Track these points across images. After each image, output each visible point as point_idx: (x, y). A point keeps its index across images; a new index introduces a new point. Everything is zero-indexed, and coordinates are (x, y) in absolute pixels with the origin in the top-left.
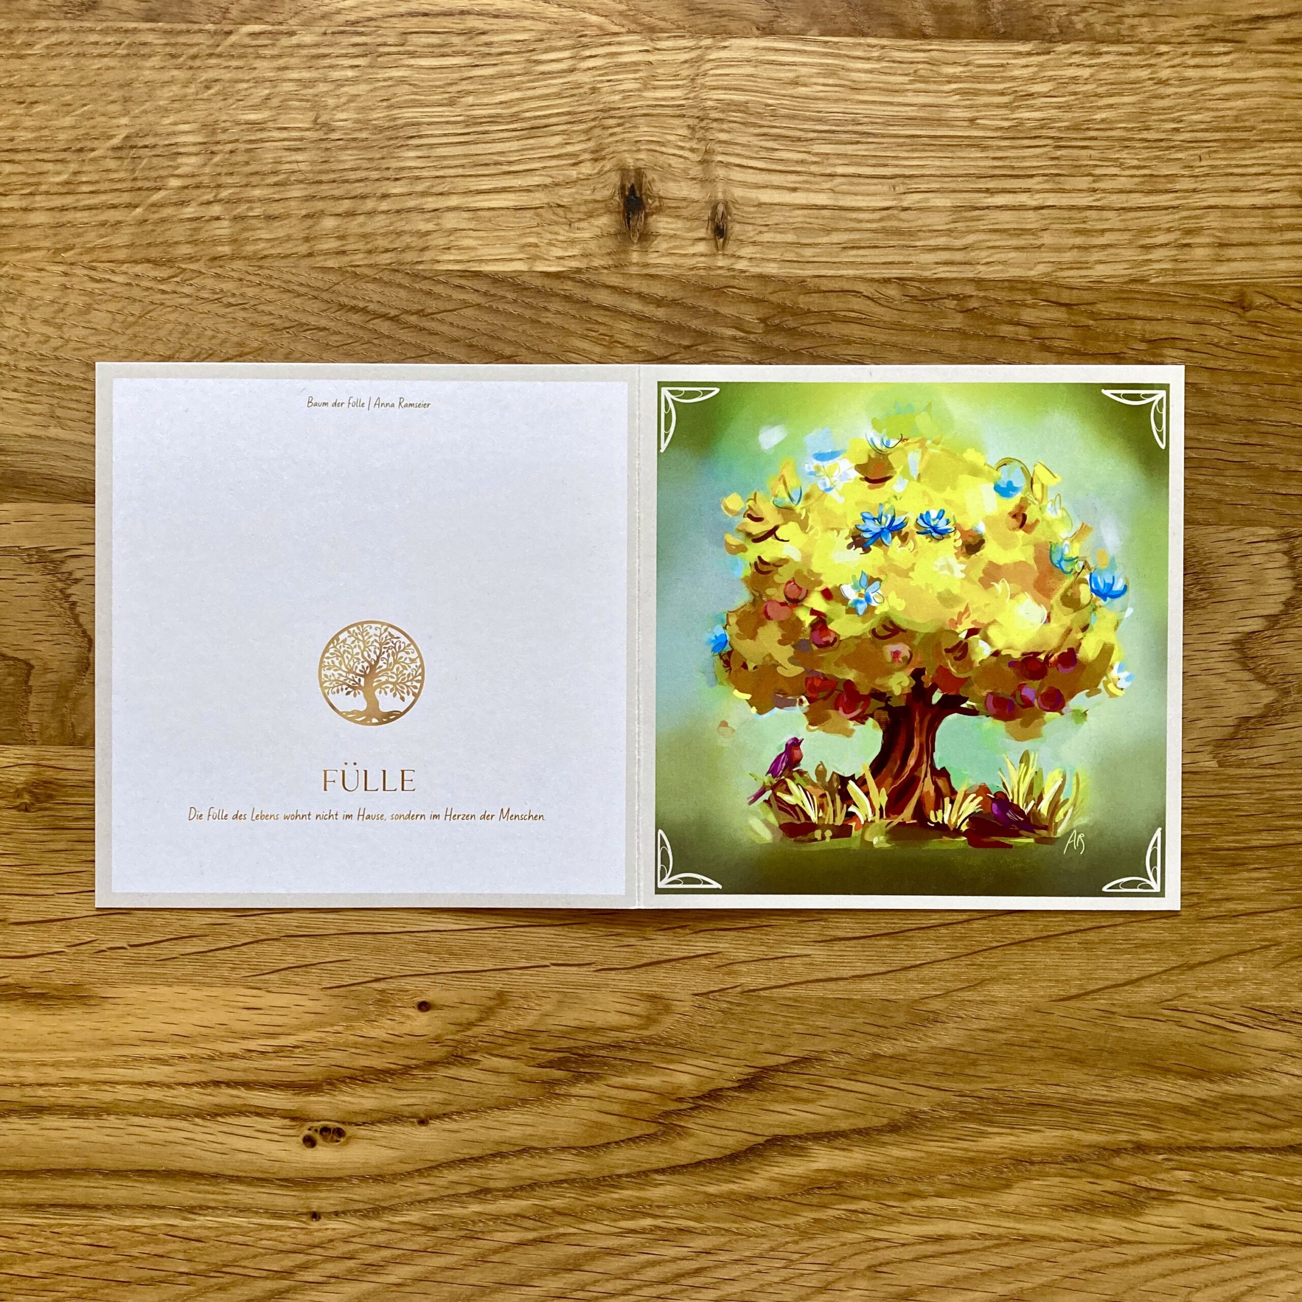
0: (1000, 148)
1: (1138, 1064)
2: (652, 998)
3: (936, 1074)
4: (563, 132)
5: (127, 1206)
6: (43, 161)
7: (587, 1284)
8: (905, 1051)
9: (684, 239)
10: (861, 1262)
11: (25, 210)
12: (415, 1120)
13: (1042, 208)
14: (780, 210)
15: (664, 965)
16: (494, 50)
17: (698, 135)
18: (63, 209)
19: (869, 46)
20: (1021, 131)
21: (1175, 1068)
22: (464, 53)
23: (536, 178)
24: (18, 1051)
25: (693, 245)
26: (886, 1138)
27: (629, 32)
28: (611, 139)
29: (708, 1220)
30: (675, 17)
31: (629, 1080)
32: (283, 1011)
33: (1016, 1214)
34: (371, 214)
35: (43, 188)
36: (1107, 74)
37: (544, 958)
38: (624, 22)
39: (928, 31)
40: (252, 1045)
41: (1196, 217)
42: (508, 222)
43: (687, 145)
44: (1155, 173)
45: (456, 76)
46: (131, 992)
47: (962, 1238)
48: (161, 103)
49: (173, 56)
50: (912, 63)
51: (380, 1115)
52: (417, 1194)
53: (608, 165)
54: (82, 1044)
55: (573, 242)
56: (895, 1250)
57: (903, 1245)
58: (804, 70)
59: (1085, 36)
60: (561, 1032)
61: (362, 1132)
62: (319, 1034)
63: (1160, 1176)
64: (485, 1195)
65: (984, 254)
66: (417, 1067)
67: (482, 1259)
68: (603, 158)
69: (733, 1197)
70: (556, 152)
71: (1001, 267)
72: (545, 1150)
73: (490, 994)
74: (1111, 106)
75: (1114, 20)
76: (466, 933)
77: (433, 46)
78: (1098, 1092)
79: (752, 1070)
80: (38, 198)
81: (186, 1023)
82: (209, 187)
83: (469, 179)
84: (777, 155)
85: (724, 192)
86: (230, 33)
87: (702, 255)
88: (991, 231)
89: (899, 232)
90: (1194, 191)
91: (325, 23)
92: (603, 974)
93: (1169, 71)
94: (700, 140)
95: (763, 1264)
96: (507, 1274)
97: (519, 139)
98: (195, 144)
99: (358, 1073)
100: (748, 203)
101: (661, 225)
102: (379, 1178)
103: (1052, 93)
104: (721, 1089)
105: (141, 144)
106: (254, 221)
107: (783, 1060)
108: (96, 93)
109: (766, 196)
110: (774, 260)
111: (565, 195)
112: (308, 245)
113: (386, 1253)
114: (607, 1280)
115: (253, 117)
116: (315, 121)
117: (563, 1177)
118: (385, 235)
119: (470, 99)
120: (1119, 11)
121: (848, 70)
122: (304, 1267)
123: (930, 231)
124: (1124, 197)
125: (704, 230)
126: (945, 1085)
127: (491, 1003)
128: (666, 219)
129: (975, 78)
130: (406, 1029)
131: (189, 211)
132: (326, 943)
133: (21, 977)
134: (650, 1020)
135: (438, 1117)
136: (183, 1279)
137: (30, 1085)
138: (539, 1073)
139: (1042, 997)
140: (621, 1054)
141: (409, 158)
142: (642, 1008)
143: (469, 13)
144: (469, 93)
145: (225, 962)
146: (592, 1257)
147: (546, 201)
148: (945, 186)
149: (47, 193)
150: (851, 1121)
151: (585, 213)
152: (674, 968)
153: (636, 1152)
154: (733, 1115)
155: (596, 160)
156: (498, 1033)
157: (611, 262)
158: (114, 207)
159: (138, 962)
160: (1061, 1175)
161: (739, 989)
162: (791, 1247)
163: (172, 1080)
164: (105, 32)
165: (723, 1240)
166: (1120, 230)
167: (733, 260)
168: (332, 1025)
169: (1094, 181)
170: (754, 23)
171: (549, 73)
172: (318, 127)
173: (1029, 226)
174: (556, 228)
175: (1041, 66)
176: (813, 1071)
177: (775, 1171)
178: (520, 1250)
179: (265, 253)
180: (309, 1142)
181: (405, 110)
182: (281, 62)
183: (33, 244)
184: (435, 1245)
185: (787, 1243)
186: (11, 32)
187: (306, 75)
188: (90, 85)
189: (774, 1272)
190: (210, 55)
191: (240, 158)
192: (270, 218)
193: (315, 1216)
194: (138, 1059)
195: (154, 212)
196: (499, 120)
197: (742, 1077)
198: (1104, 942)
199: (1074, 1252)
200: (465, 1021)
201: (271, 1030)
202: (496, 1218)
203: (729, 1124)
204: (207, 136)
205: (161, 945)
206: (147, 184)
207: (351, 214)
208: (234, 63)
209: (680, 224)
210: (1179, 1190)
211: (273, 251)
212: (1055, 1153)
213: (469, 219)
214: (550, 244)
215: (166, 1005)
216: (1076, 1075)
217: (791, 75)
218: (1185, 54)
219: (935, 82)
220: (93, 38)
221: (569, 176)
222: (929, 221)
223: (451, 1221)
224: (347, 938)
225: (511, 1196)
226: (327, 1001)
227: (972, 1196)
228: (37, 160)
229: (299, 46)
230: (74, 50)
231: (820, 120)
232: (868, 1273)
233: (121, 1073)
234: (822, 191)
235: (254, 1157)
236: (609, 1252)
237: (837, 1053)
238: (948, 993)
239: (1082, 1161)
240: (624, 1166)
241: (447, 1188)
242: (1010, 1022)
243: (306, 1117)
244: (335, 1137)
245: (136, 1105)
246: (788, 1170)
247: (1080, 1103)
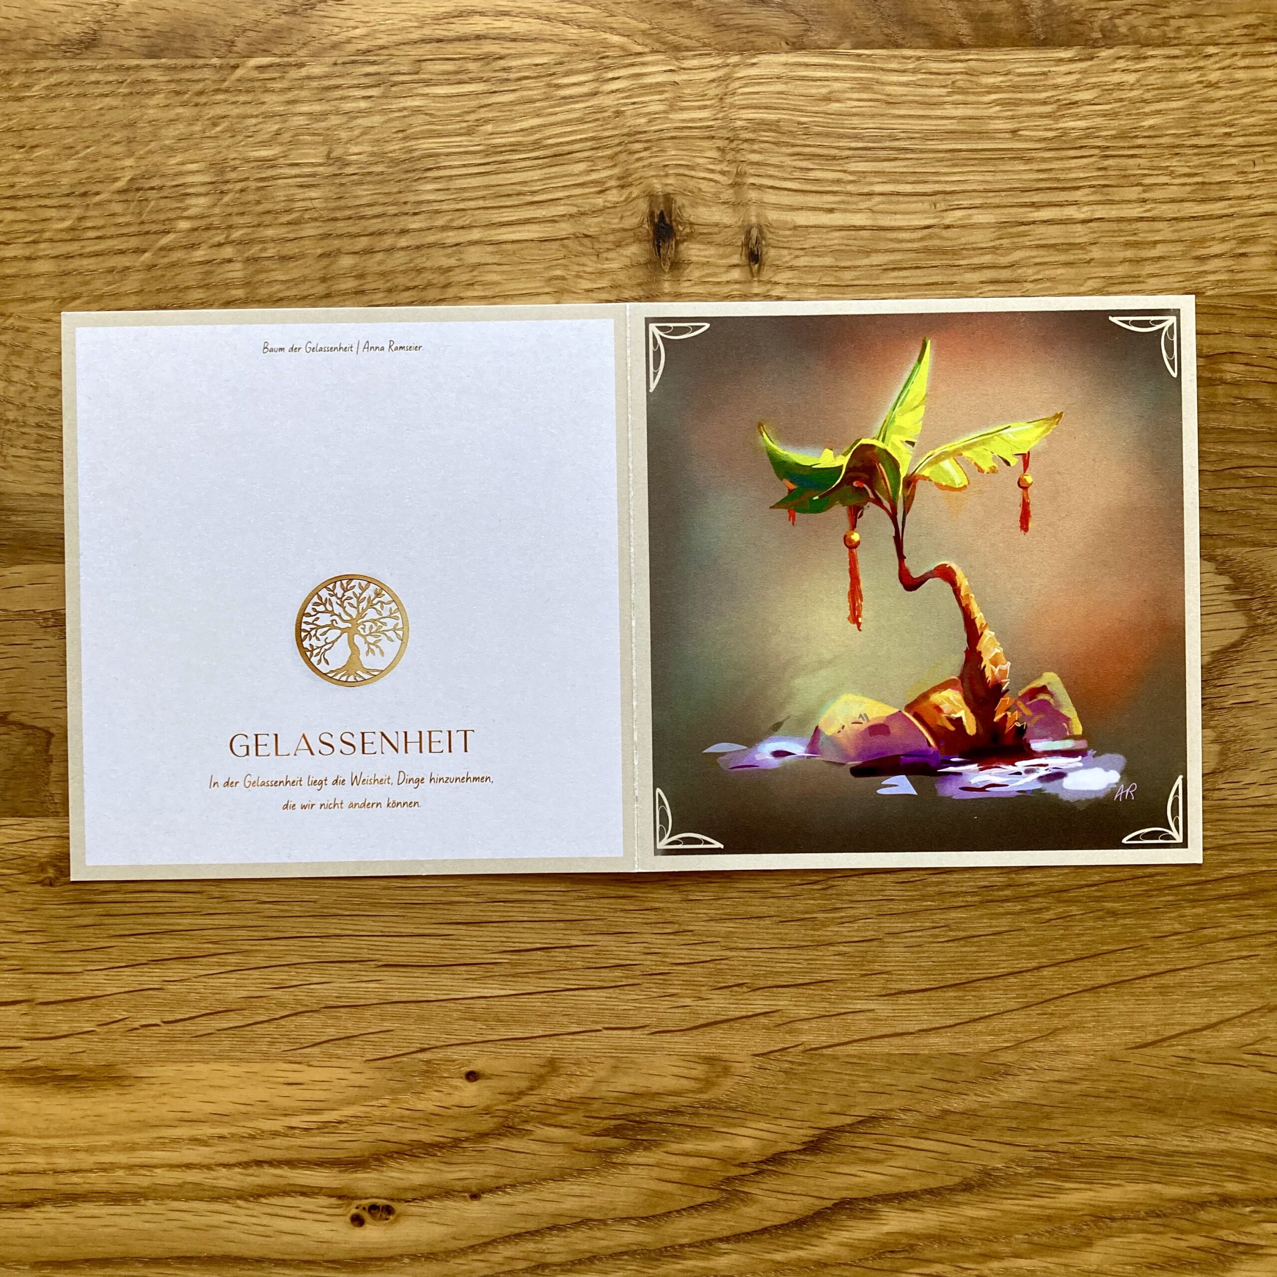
0: (1044, 160)
1: (1222, 1112)
2: (710, 1060)
3: (1010, 1129)
4: (587, 159)
6: (46, 206)
8: (976, 1106)
9: (718, 266)
11: (29, 259)
12: (467, 1195)
13: (1091, 221)
14: (817, 233)
15: (722, 1026)
16: (512, 76)
17: (729, 157)
18: (68, 257)
19: (904, 57)
20: (1065, 142)
21: (1258, 1115)
22: (481, 80)
23: (562, 208)
24: (49, 1137)
25: (727, 271)
26: (960, 1198)
27: (654, 52)
28: (637, 165)
30: (700, 34)
31: (689, 1146)
32: (326, 1086)
34: (390, 250)
35: (47, 235)
36: (1153, 79)
37: (597, 1023)
38: (648, 41)
39: (965, 40)
40: (294, 1121)
41: (1252, 225)
42: (533, 255)
43: (718, 168)
44: (1206, 180)
45: (475, 103)
46: (167, 1071)
48: (167, 142)
49: (178, 93)
50: (949, 74)
51: (431, 1191)
53: (635, 192)
54: (117, 1128)
55: (602, 273)
58: (837, 86)
59: (1130, 40)
60: (616, 1098)
61: (413, 1208)
62: (364, 1109)
63: (1248, 1230)
64: (543, 1270)
65: (1030, 271)
66: (467, 1139)
68: (631, 185)
69: (802, 1264)
70: (581, 180)
71: (1049, 284)
72: (603, 1222)
73: (541, 1062)
74: (1159, 112)
75: (1159, 22)
76: (513, 999)
77: (448, 73)
78: (1180, 1142)
79: (817, 1132)
80: (42, 246)
81: (225, 1101)
82: (218, 228)
83: (491, 211)
84: (812, 175)
85: (758, 216)
86: (235, 67)
87: (736, 282)
88: (1038, 247)
89: (941, 251)
90: (1249, 197)
91: (336, 53)
92: (657, 1037)
93: (1218, 73)
94: (730, 162)
97: (541, 167)
98: (203, 184)
99: (406, 1147)
100: (784, 226)
101: (692, 252)
102: (430, 1257)
103: (1096, 101)
104: (785, 1153)
105: (147, 186)
106: (266, 263)
107: (848, 1120)
108: (99, 135)
109: (802, 219)
110: (812, 285)
111: (592, 225)
112: (325, 285)
115: (264, 153)
116: (328, 156)
117: (624, 1249)
118: (405, 272)
119: (489, 128)
120: (1164, 13)
121: (883, 84)
123: (974, 249)
124: (1175, 207)
125: (738, 256)
126: (1020, 1140)
127: (543, 1071)
128: (698, 246)
129: (1015, 88)
130: (456, 1099)
131: (199, 254)
132: (368, 1013)
133: (50, 1059)
134: (708, 1083)
135: (490, 1191)
137: (63, 1172)
138: (595, 1142)
139: (1118, 1045)
140: (679, 1120)
141: (427, 190)
142: (700, 1071)
143: (485, 37)
144: (487, 121)
145: (263, 1036)
147: (572, 231)
148: (989, 201)
149: (51, 240)
150: (923, 1181)
151: (613, 243)
152: (731, 1028)
153: (699, 1221)
154: (801, 1179)
155: (622, 187)
156: (552, 1102)
157: (642, 293)
158: (122, 252)
159: (173, 1040)
160: (1143, 1231)
161: (800, 1048)
163: (213, 1161)
164: (105, 70)
166: (1173, 241)
167: (769, 286)
168: (377, 1099)
169: (1144, 191)
170: (783, 37)
171: (571, 97)
172: (331, 162)
173: (1077, 241)
174: (584, 260)
175: (1084, 72)
176: (881, 1130)
177: (844, 1236)
179: (281, 295)
180: (358, 1221)
181: (422, 141)
182: (290, 96)
183: (39, 294)
186: (8, 73)
187: (317, 108)
188: (93, 126)
190: (218, 91)
191: (251, 197)
192: (284, 258)
194: (176, 1141)
195: (164, 257)
196: (519, 148)
197: (807, 1139)
198: (1181, 985)
200: (515, 1090)
201: (314, 1105)
203: (795, 1188)
204: (217, 175)
205: (197, 1020)
206: (154, 227)
207: (369, 251)
208: (242, 98)
209: (712, 251)
210: (1269, 1243)
211: (287, 293)
212: (1137, 1208)
213: (492, 253)
214: (578, 276)
215: (206, 1083)
216: (1155, 1125)
217: (824, 91)
218: (1235, 55)
219: (973, 93)
220: (93, 77)
221: (594, 205)
222: (972, 239)
224: (389, 1008)
225: (570, 1271)
226: (370, 1074)
227: (1051, 1256)
228: (40, 206)
229: (309, 78)
230: (75, 90)
231: (856, 138)
233: (159, 1156)
234: (860, 211)
235: (299, 1239)
237: (905, 1110)
238: (1019, 1044)
239: (1165, 1215)
240: (686, 1235)
241: (502, 1264)
242: (1085, 1072)
243: (353, 1195)
244: (384, 1216)
245: (174, 1189)
246: (858, 1234)
247: (1160, 1154)
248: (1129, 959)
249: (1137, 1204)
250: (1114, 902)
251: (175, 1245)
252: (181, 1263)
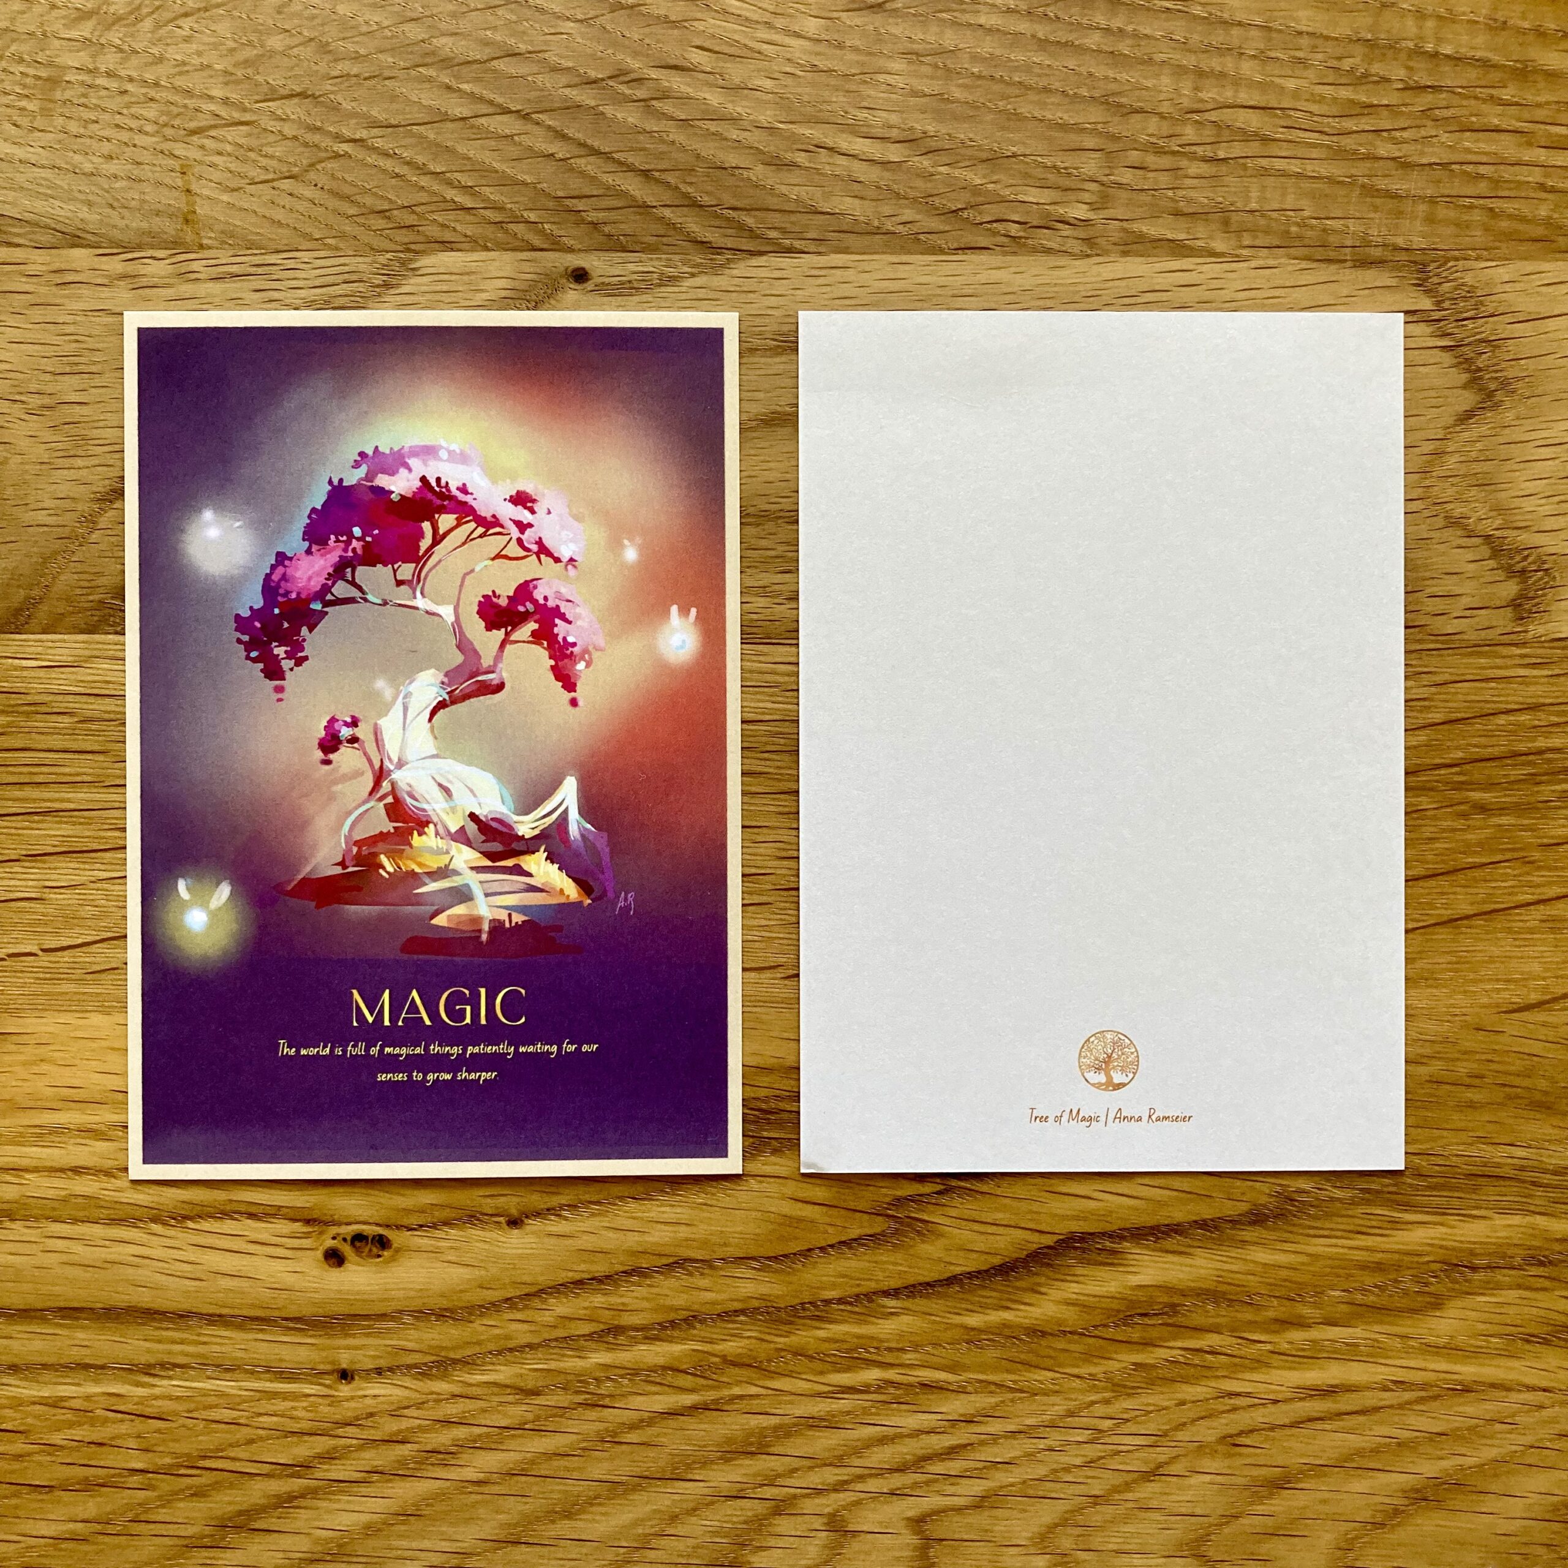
5: (45, 1366)
7: (779, 1476)
10: (1208, 1432)
12: (501, 1219)
26: (1248, 1234)
29: (966, 1368)
33: (1451, 1350)
46: (46, 1025)
47: (1369, 1388)
52: (508, 1337)
56: (1262, 1410)
57: (1276, 1402)
61: (418, 1240)
64: (615, 1337)
67: (611, 1439)
69: (1007, 1332)
95: (1055, 1438)
96: (653, 1461)
102: (443, 1314)
113: (461, 1432)
114: (811, 1468)
117: (738, 1306)
122: (328, 1457)
135: (538, 1214)
136: (135, 1480)
139: (1486, 1006)
146: (785, 1432)
153: (853, 1263)
154: (1007, 1201)
159: (55, 977)
160: (1519, 1287)
162: (1100, 1410)
163: (113, 1164)
165: (993, 1400)
177: (1071, 1290)
178: (672, 1423)
180: (334, 1258)
184: (538, 1418)
185: (1093, 1403)
189: (1073, 1450)
193: (345, 1375)
194: (58, 1131)
199: (1541, 1407)
202: (634, 1372)
203: (999, 1216)
205: (94, 948)
212: (1510, 1251)
215: (104, 1044)
216: (1539, 1128)
223: (561, 1378)
225: (657, 1339)
227: (1381, 1323)
232: (1219, 1448)
233: (30, 1154)
235: (244, 1284)
236: (814, 1423)
239: (1550, 1262)
240: (834, 1286)
241: (555, 1327)
242: (1438, 1047)
243: (328, 1218)
244: (375, 1250)
245: (56, 1204)
246: (1092, 1288)
247: (1545, 1171)
248: (1505, 878)
249: (1508, 1244)
250: (1484, 790)
251: (57, 1289)
252: (63, 1318)
